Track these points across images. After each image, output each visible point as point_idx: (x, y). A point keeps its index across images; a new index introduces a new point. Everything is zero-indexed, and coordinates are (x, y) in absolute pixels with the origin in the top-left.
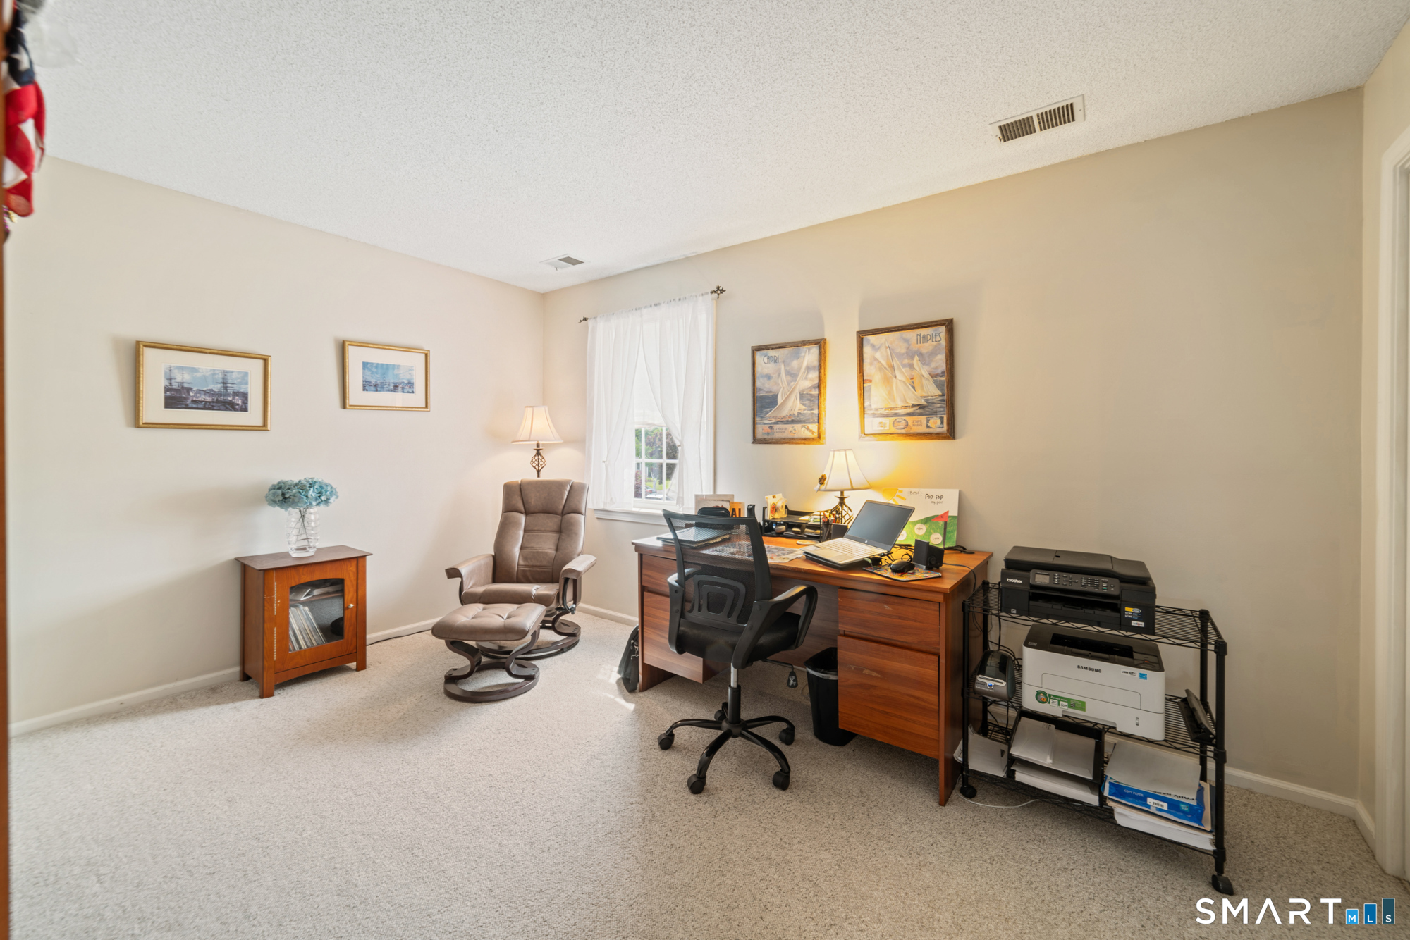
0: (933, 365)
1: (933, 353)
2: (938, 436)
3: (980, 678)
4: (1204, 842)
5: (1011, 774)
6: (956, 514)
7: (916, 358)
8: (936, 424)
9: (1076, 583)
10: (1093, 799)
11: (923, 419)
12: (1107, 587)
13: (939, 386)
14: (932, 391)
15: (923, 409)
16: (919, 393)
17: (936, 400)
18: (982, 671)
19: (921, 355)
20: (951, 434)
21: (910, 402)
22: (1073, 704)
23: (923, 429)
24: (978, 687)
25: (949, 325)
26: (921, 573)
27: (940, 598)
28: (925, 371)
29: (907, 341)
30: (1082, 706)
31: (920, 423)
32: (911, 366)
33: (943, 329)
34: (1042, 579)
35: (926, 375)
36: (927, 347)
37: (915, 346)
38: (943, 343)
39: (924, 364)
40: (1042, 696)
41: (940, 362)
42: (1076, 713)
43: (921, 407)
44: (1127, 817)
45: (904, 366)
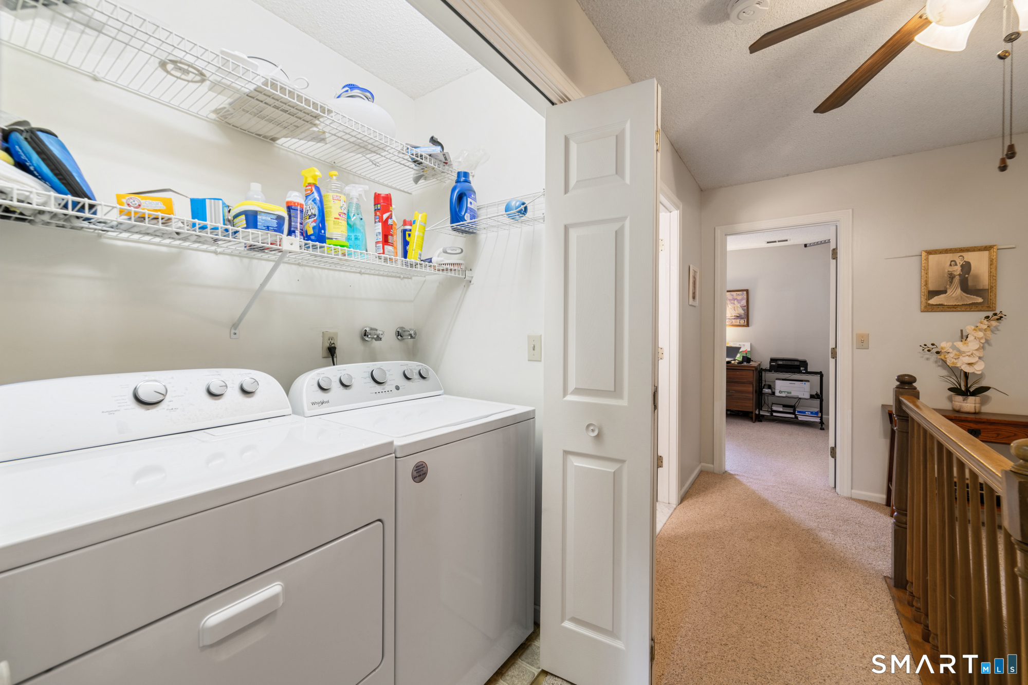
0: (742, 303)
1: (742, 300)
2: (743, 326)
3: (764, 390)
4: (818, 420)
5: (772, 415)
6: (749, 350)
7: (736, 301)
8: (742, 322)
9: (789, 363)
10: (793, 416)
11: (738, 320)
12: (796, 363)
13: (743, 310)
14: (742, 312)
15: (739, 317)
16: (737, 312)
17: (743, 314)
18: (764, 388)
19: (737, 300)
20: (748, 325)
21: (734, 315)
22: (788, 393)
23: (738, 324)
24: (763, 392)
25: (747, 291)
26: (745, 364)
27: (754, 369)
28: (739, 305)
29: (732, 295)
30: (790, 393)
31: (738, 322)
32: (734, 304)
33: (745, 292)
34: (780, 363)
35: (739, 306)
36: (739, 298)
37: (735, 297)
38: (745, 297)
39: (739, 303)
40: (780, 392)
41: (744, 302)
42: (789, 395)
43: (737, 317)
44: (801, 418)
45: (731, 303)
